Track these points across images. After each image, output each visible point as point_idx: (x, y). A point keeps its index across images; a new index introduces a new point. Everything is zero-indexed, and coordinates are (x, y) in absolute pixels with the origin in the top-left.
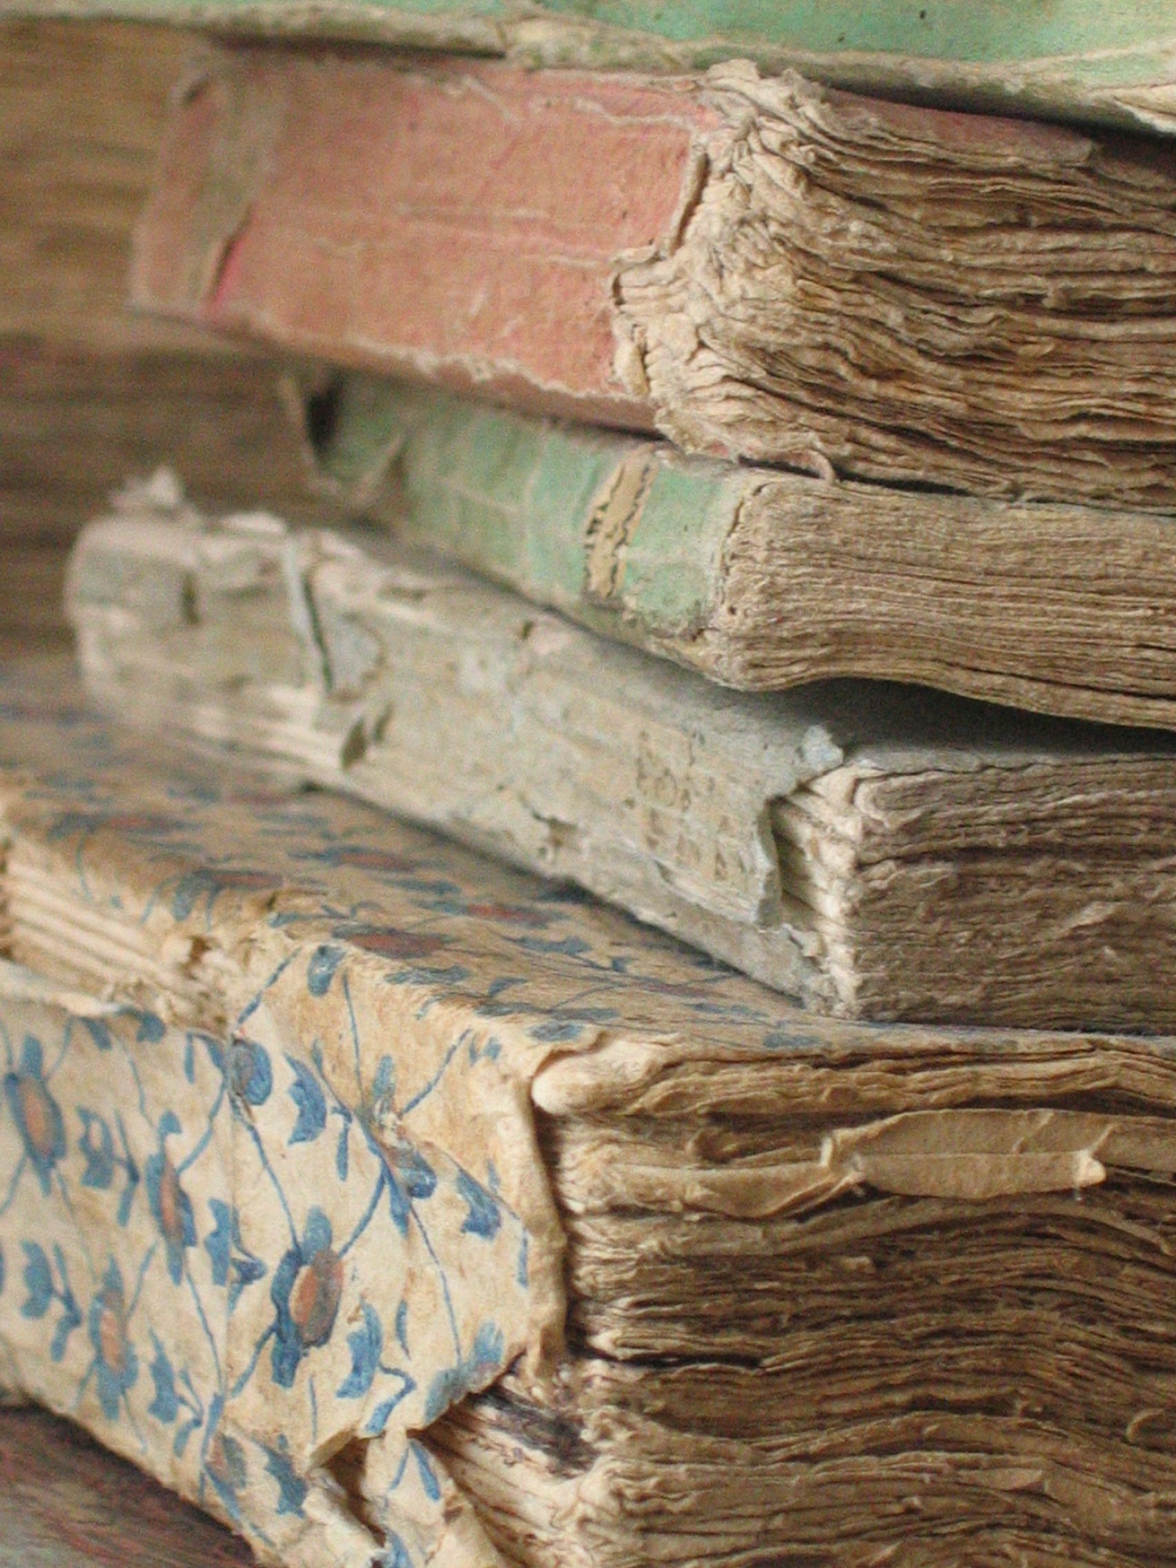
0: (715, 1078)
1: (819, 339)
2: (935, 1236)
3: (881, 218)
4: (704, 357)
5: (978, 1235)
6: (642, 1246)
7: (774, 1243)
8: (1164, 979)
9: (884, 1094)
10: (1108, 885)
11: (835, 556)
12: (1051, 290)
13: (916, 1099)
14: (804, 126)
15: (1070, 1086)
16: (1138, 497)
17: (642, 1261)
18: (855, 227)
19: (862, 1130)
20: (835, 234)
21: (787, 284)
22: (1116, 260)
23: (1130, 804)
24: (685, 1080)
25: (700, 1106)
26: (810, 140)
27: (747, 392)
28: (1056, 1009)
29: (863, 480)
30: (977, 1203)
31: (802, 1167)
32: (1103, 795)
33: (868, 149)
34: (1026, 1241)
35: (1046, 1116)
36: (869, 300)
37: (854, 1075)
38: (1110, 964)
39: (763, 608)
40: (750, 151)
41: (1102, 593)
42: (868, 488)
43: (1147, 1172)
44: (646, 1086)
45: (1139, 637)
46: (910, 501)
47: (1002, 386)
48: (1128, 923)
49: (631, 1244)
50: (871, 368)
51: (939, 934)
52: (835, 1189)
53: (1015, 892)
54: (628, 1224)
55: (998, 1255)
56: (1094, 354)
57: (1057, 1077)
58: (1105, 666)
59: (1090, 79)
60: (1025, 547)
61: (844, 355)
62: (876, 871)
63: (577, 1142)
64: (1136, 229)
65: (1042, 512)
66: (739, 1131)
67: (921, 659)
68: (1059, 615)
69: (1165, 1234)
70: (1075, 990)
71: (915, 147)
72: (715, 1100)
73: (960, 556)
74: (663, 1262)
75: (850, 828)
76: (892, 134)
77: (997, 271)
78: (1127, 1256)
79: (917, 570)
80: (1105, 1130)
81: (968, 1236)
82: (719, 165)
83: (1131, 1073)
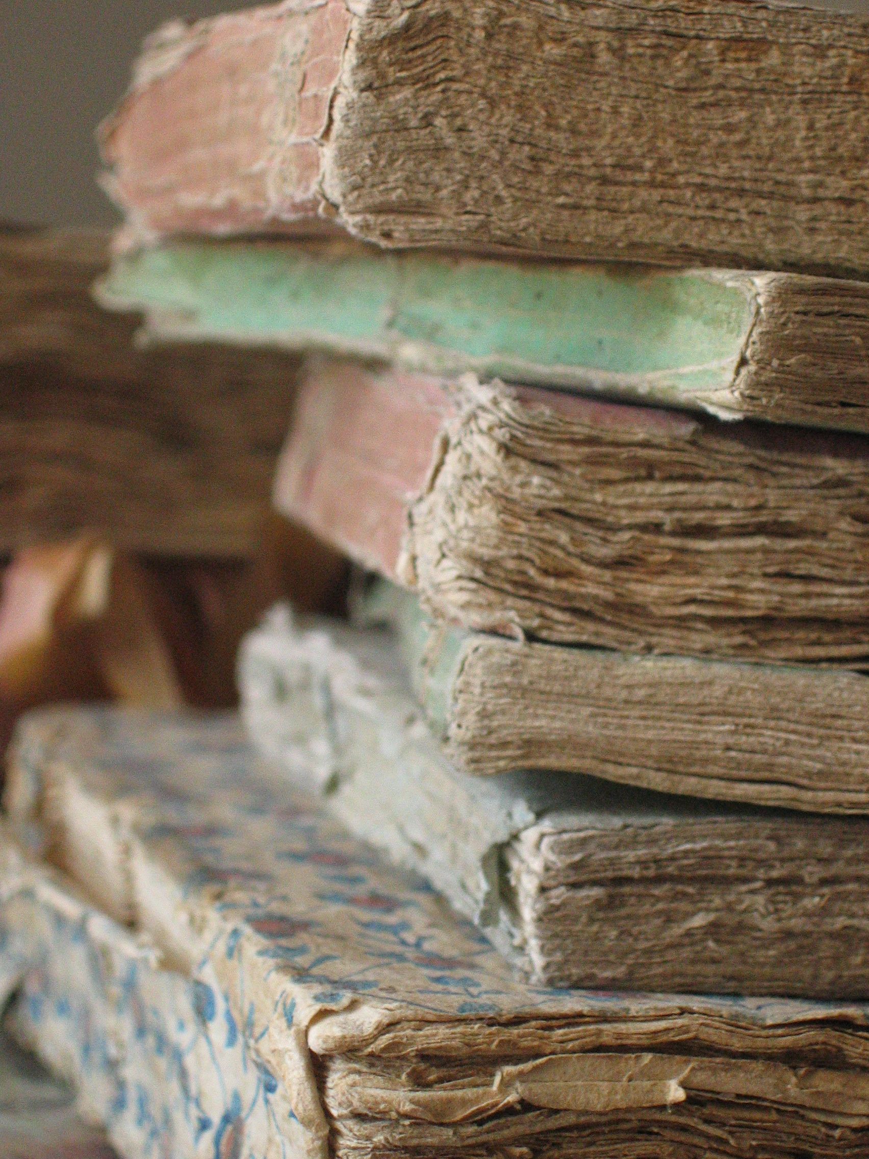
0: (421, 1033)
1: (515, 552)
2: (575, 1134)
3: (555, 474)
4: (446, 563)
5: (604, 1133)
6: (375, 1140)
7: (462, 1139)
8: (751, 960)
9: (536, 1043)
10: (710, 901)
11: (524, 691)
12: (668, 520)
13: (558, 1047)
14: (502, 416)
15: (664, 1038)
16: (731, 652)
17: (375, 1148)
18: (536, 480)
19: (521, 1067)
20: (523, 485)
21: (494, 518)
22: (712, 500)
23: (723, 849)
24: (402, 1033)
25: (410, 1050)
26: (507, 425)
27: (472, 585)
28: (677, 980)
29: (545, 642)
30: (600, 1114)
31: (480, 1090)
32: (705, 844)
33: (544, 431)
34: (639, 1136)
35: (647, 1058)
36: (547, 526)
37: (515, 1031)
38: (713, 951)
39: (479, 725)
40: (472, 432)
41: (703, 714)
42: (547, 648)
43: (718, 1093)
44: (375, 1037)
45: (726, 744)
46: (576, 656)
47: (638, 581)
48: (724, 926)
49: (368, 1138)
50: (551, 570)
51: (597, 933)
52: (501, 1105)
53: (647, 906)
54: (365, 1126)
55: (618, 1146)
56: (699, 560)
57: (655, 1033)
58: (705, 761)
59: (682, 385)
60: (651, 685)
61: (531, 561)
62: (554, 893)
63: (336, 1071)
64: (725, 480)
65: (664, 663)
66: (438, 1067)
67: (583, 757)
68: (673, 729)
69: (731, 1133)
70: (690, 967)
71: (575, 429)
72: (420, 1047)
73: (608, 692)
74: (390, 1150)
75: (537, 865)
76: (560, 421)
77: (632, 508)
78: (706, 1146)
79: (580, 700)
80: (687, 1068)
81: (598, 1133)
82: (454, 440)
83: (707, 1029)
